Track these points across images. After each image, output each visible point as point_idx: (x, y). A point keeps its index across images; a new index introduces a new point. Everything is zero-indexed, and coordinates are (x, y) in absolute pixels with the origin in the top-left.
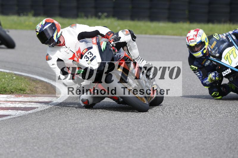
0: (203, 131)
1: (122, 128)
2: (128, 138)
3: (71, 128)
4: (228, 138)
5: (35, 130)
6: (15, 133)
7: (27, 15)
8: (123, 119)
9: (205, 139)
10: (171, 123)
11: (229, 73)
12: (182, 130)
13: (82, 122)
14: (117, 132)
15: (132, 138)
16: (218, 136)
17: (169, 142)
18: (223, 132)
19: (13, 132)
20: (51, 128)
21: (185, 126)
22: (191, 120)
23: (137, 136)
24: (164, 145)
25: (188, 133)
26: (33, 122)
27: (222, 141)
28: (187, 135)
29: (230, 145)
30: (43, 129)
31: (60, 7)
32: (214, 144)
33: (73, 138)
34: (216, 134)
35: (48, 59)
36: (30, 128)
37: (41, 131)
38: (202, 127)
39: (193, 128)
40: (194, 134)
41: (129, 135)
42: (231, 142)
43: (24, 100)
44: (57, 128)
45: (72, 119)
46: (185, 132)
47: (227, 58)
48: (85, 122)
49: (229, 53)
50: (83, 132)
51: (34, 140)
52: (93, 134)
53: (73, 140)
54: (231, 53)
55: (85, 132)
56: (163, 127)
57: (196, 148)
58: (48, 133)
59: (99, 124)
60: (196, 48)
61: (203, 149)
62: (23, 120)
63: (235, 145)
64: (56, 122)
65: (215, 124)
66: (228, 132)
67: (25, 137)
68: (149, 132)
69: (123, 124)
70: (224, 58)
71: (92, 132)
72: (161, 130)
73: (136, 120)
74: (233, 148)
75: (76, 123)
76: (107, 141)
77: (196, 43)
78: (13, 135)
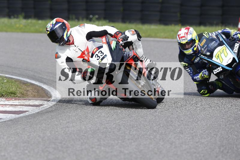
0: (195, 135)
1: (114, 132)
2: (120, 141)
3: (62, 132)
4: (220, 142)
5: (25, 134)
6: (5, 137)
7: (17, 18)
8: (114, 122)
9: (197, 143)
10: (163, 127)
11: (220, 71)
12: (174, 134)
13: (73, 126)
14: (109, 136)
15: (124, 142)
16: (210, 140)
17: (161, 146)
18: (215, 136)
19: (4, 136)
20: (42, 132)
21: (177, 130)
22: (183, 123)
23: (129, 140)
24: (156, 149)
25: (180, 136)
26: (24, 126)
27: (214, 145)
28: (179, 139)
29: (222, 149)
30: (34, 133)
31: (51, 9)
32: (206, 148)
33: (64, 142)
34: (209, 138)
35: (57, 57)
36: (21, 132)
37: (32, 135)
38: (195, 131)
39: (185, 132)
40: (186, 138)
41: (121, 138)
42: (223, 146)
43: (15, 104)
44: (48, 132)
45: (63, 123)
46: (176, 136)
47: (218, 57)
48: (77, 126)
49: (220, 52)
50: (74, 136)
51: (25, 144)
52: (84, 137)
53: (65, 144)
54: (222, 52)
55: (76, 136)
56: (155, 131)
57: (188, 152)
58: (39, 136)
59: (91, 128)
60: (187, 46)
61: (195, 153)
62: (13, 124)
63: (228, 149)
64: (47, 125)
65: (207, 128)
66: (220, 136)
67: (15, 141)
68: (140, 135)
69: (115, 128)
70: (215, 56)
71: (84, 136)
72: (153, 134)
73: (128, 123)
74: (225, 152)
75: (67, 127)
76: (98, 145)
77: (187, 41)
78: (3, 138)
